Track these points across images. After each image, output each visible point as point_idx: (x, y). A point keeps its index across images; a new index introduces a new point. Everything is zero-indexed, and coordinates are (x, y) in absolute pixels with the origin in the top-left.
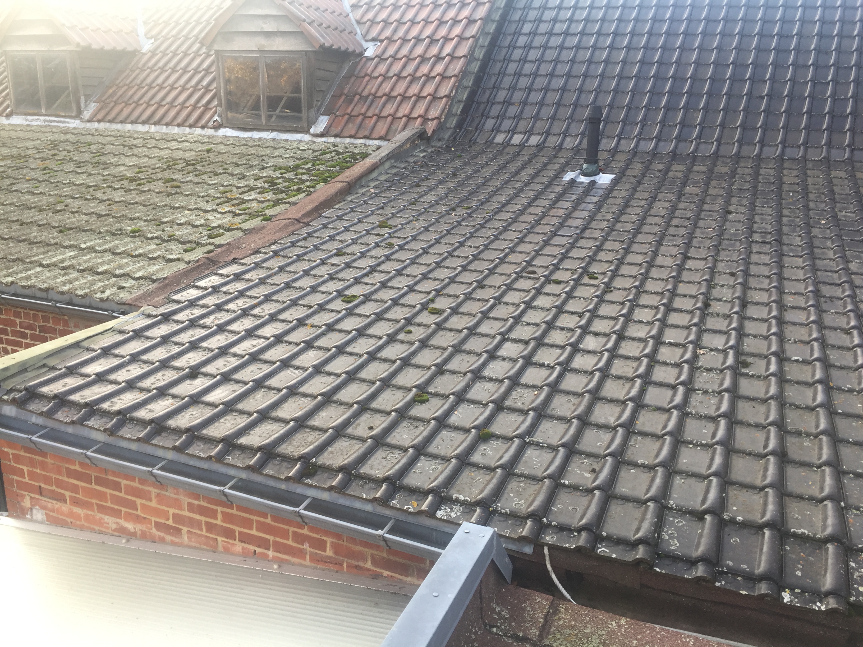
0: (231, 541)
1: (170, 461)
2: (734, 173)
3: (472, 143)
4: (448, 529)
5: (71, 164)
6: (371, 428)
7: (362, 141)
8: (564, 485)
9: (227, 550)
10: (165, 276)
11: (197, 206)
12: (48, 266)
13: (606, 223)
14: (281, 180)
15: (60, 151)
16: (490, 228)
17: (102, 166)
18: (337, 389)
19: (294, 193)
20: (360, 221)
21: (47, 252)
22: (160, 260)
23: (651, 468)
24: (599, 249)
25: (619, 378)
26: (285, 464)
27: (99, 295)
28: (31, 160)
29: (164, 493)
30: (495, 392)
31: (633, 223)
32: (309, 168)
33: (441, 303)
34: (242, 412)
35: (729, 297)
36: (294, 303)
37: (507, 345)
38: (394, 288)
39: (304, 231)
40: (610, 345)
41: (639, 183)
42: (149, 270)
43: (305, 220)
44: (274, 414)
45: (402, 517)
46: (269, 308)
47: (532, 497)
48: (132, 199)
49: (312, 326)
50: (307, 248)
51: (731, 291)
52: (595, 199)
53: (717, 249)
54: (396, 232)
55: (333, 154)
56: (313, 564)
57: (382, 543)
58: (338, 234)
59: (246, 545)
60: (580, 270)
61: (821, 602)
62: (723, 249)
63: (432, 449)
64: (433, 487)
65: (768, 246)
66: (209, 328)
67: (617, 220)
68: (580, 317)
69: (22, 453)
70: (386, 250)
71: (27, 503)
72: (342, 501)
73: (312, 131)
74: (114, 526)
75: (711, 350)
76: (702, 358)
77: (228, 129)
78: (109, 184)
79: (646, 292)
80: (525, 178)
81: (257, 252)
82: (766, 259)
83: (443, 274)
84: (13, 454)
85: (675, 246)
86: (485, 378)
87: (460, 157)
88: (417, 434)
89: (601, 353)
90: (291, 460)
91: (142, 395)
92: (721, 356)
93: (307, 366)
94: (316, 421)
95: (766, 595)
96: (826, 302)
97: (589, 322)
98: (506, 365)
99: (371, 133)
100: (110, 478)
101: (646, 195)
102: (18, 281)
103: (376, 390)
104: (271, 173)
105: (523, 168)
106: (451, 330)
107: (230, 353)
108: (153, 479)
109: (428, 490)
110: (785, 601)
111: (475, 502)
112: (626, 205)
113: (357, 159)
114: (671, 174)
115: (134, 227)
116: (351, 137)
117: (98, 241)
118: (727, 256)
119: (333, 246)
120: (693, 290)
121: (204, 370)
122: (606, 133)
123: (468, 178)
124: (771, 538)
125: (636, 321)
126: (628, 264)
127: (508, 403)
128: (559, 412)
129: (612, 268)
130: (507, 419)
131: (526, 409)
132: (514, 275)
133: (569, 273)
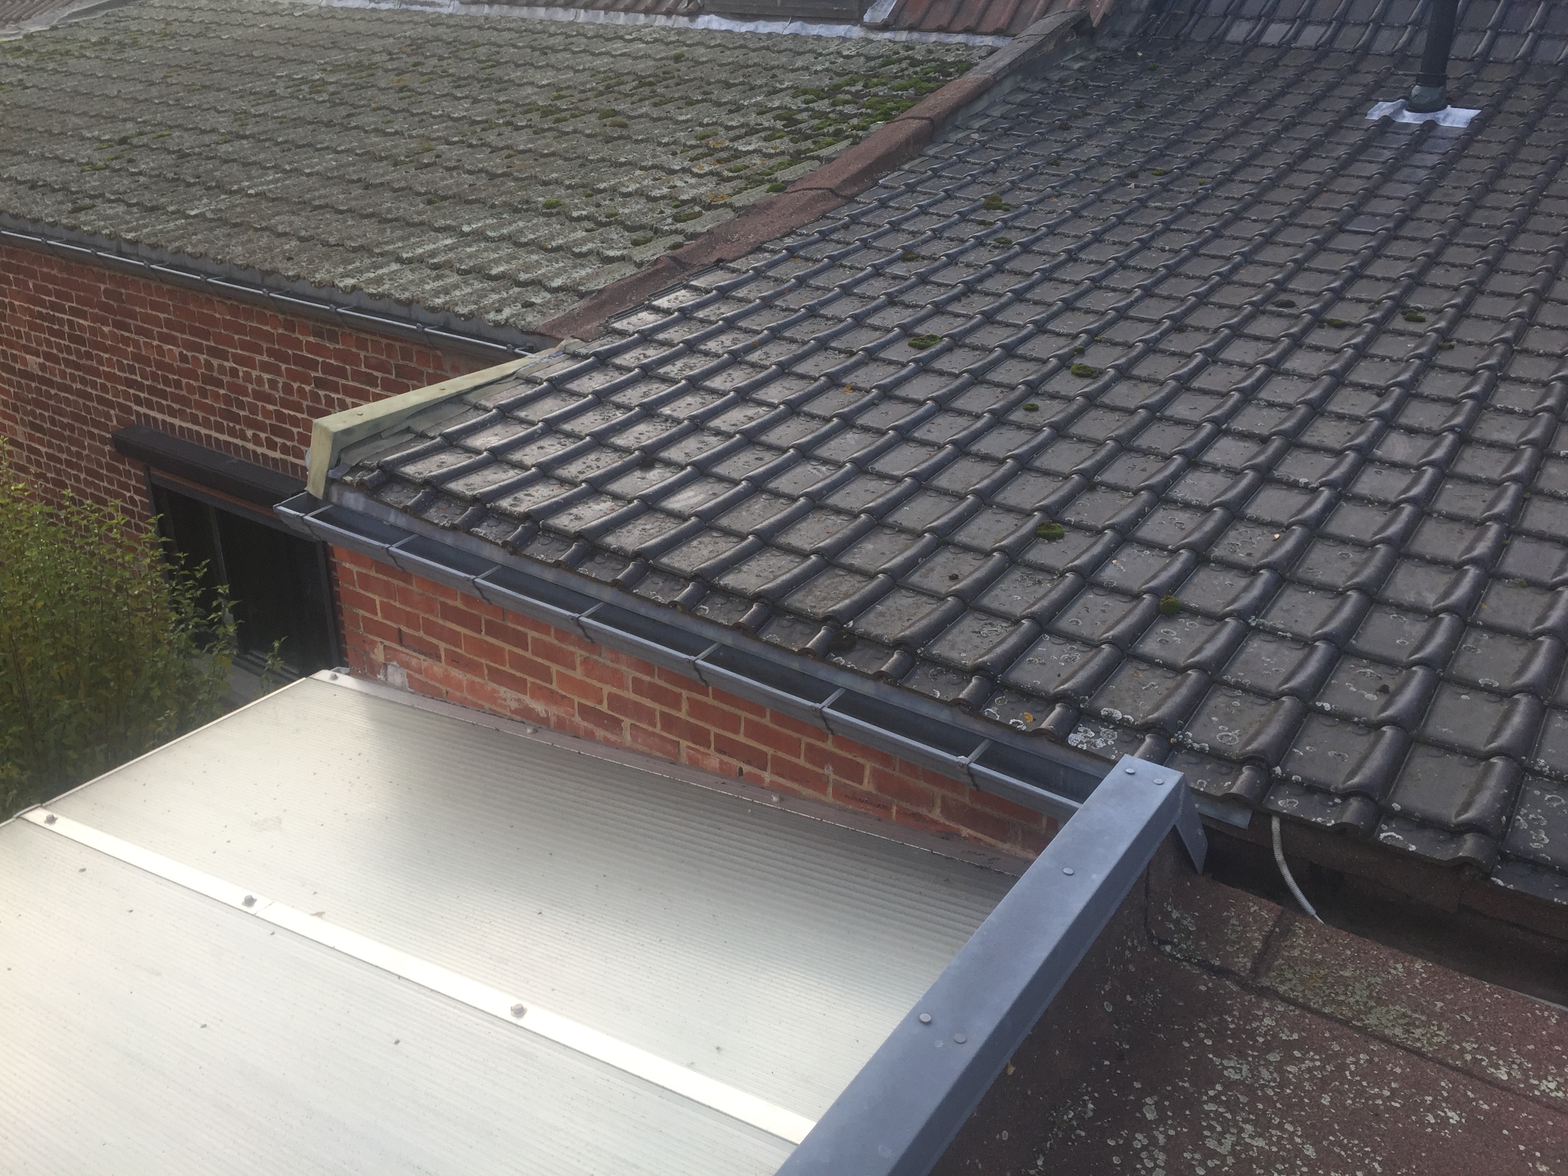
0: (702, 749)
1: (608, 605)
3: (1181, 41)
4: (1089, 767)
5: (445, 81)
6: (954, 578)
7: (960, 38)
8: (1322, 711)
9: (694, 763)
10: (601, 287)
11: (656, 161)
12: (410, 261)
13: (1452, 208)
14: (805, 115)
15: (426, 57)
16: (1205, 215)
17: (496, 86)
18: (895, 504)
19: (829, 139)
20: (949, 195)
21: (408, 238)
22: (592, 258)
23: (1505, 695)
24: (1433, 261)
25: (1452, 518)
26: (799, 627)
27: (492, 316)
28: (380, 73)
29: (595, 657)
30: (1193, 531)
31: (1511, 210)
32: (858, 92)
33: (1095, 358)
34: (728, 533)
36: (823, 345)
37: (1225, 444)
38: (1008, 325)
39: (844, 214)
40: (1439, 454)
41: (1531, 128)
42: (575, 275)
43: (848, 192)
44: (783, 540)
45: (1005, 739)
46: (778, 353)
47: (1256, 726)
48: (547, 146)
49: (854, 389)
50: (848, 244)
52: (1432, 160)
54: (1016, 217)
55: (904, 65)
56: (838, 802)
57: (966, 779)
58: (907, 219)
59: (726, 758)
60: (1388, 303)
63: (1066, 623)
64: (1065, 691)
66: (674, 381)
67: (1475, 204)
68: (1379, 395)
69: (373, 573)
70: (997, 252)
71: (379, 655)
72: (898, 699)
73: (867, 18)
74: (514, 705)
77: (713, 17)
78: (508, 118)
79: (1526, 352)
80: (1286, 115)
81: (759, 249)
83: (1106, 301)
84: (359, 574)
86: (1175, 502)
87: (1153, 69)
88: (1038, 596)
89: (1418, 468)
90: (812, 622)
91: (563, 490)
93: (842, 459)
94: (856, 558)
97: (1399, 407)
98: (1220, 481)
99: (978, 24)
100: (510, 625)
101: (1544, 154)
102: (363, 285)
103: (965, 510)
104: (788, 100)
105: (1283, 93)
106: (1114, 409)
107: (709, 429)
108: (580, 631)
109: (1056, 694)
111: (1143, 725)
112: (1499, 173)
113: (950, 74)
115: (549, 198)
116: (940, 30)
117: (489, 221)
119: (898, 243)
121: (665, 455)
122: (1468, 22)
123: (1167, 113)
125: (1500, 410)
126: (1493, 293)
127: (1218, 552)
128: (1322, 576)
129: (1457, 300)
130: (1216, 582)
131: (1254, 565)
132: (1249, 308)
133: (1363, 309)
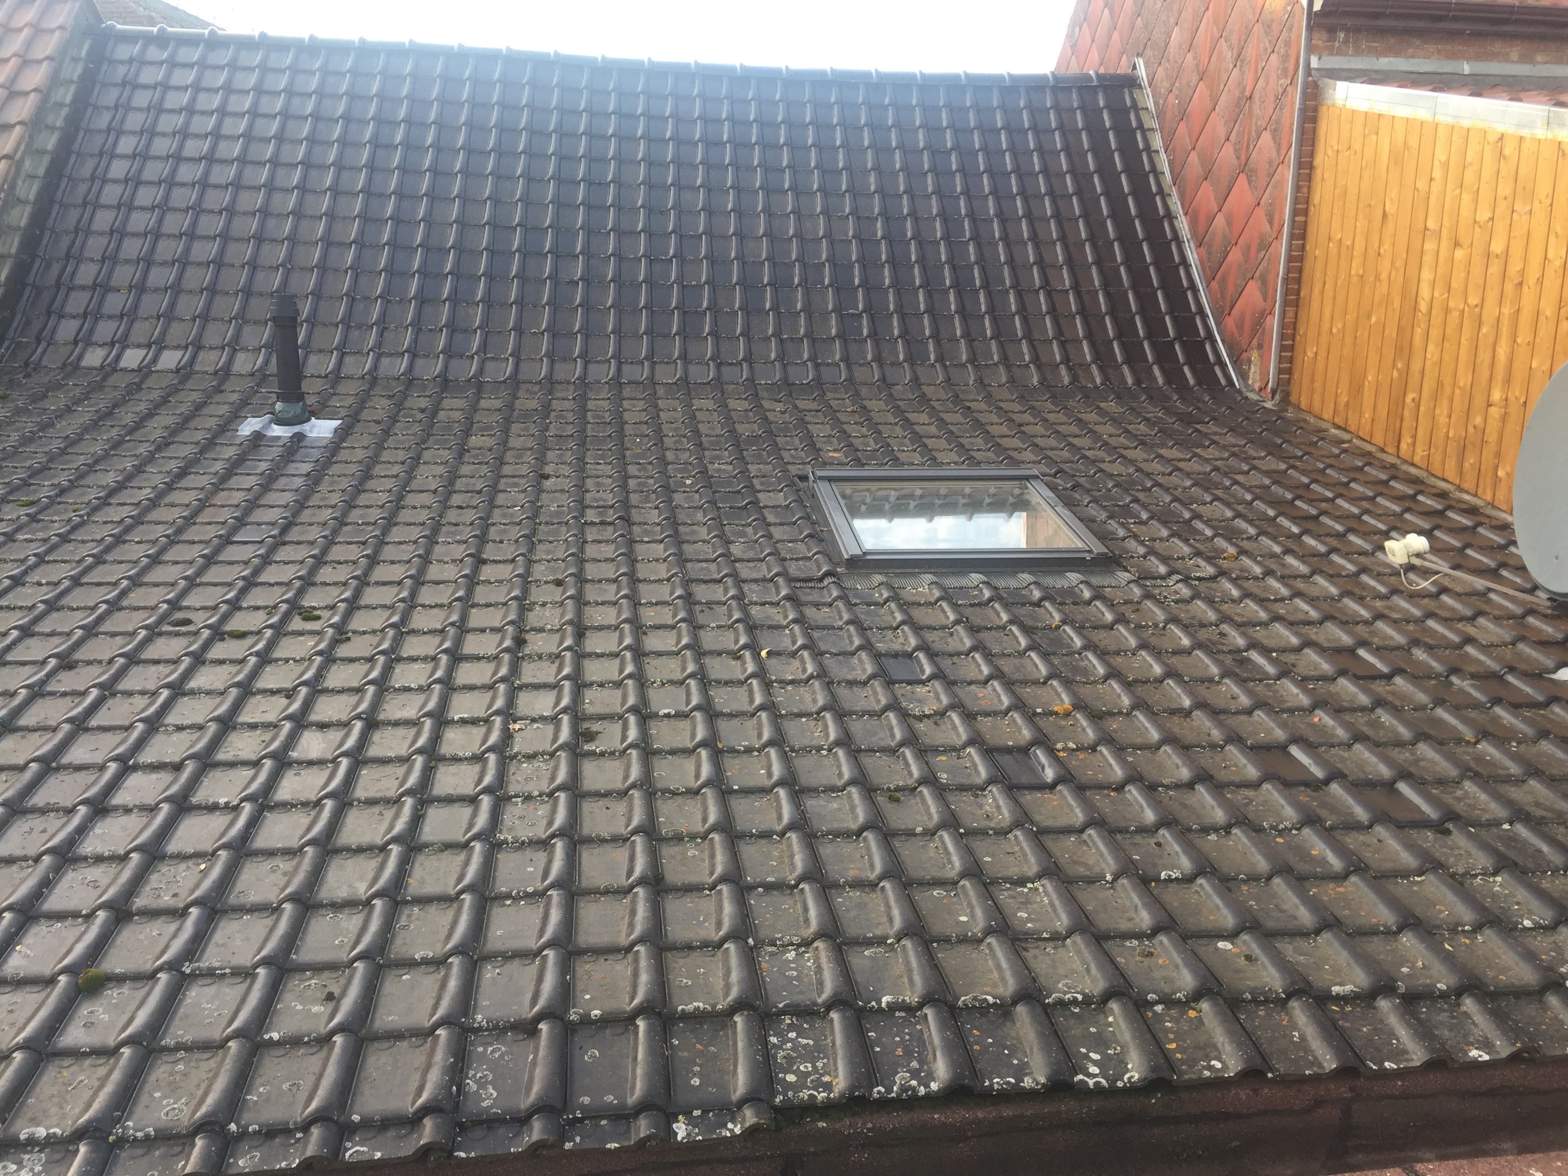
2: (547, 409)
3: (30, 368)
8: (271, 1043)
13: (330, 511)
16: (83, 542)
23: (439, 963)
24: (320, 561)
25: (371, 802)
30: (110, 885)
31: (382, 507)
35: (556, 623)
37: (134, 780)
40: (350, 743)
41: (387, 433)
47: (204, 1085)
51: (558, 611)
52: (306, 468)
53: (531, 541)
60: (284, 607)
61: (733, 1121)
62: (540, 541)
65: (610, 529)
67: (350, 505)
68: (288, 697)
75: (534, 720)
76: (518, 738)
79: (413, 632)
80: (157, 435)
82: (608, 550)
85: (459, 542)
86: (85, 858)
87: (4, 397)
89: (334, 761)
92: (550, 729)
95: (648, 1138)
96: (702, 611)
97: (307, 705)
98: (133, 822)
101: (401, 455)
105: (151, 414)
110: (679, 1138)
111: (74, 1133)
112: (367, 475)
114: (442, 415)
118: (548, 552)
120: (494, 618)
122: (315, 345)
123: (26, 441)
124: (650, 1031)
125: (399, 689)
126: (377, 583)
127: (139, 902)
128: (254, 897)
129: (347, 595)
130: (142, 937)
131: (181, 905)
132: (143, 633)
133: (261, 615)
